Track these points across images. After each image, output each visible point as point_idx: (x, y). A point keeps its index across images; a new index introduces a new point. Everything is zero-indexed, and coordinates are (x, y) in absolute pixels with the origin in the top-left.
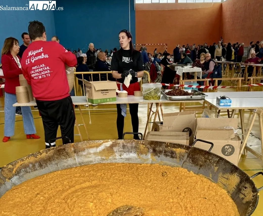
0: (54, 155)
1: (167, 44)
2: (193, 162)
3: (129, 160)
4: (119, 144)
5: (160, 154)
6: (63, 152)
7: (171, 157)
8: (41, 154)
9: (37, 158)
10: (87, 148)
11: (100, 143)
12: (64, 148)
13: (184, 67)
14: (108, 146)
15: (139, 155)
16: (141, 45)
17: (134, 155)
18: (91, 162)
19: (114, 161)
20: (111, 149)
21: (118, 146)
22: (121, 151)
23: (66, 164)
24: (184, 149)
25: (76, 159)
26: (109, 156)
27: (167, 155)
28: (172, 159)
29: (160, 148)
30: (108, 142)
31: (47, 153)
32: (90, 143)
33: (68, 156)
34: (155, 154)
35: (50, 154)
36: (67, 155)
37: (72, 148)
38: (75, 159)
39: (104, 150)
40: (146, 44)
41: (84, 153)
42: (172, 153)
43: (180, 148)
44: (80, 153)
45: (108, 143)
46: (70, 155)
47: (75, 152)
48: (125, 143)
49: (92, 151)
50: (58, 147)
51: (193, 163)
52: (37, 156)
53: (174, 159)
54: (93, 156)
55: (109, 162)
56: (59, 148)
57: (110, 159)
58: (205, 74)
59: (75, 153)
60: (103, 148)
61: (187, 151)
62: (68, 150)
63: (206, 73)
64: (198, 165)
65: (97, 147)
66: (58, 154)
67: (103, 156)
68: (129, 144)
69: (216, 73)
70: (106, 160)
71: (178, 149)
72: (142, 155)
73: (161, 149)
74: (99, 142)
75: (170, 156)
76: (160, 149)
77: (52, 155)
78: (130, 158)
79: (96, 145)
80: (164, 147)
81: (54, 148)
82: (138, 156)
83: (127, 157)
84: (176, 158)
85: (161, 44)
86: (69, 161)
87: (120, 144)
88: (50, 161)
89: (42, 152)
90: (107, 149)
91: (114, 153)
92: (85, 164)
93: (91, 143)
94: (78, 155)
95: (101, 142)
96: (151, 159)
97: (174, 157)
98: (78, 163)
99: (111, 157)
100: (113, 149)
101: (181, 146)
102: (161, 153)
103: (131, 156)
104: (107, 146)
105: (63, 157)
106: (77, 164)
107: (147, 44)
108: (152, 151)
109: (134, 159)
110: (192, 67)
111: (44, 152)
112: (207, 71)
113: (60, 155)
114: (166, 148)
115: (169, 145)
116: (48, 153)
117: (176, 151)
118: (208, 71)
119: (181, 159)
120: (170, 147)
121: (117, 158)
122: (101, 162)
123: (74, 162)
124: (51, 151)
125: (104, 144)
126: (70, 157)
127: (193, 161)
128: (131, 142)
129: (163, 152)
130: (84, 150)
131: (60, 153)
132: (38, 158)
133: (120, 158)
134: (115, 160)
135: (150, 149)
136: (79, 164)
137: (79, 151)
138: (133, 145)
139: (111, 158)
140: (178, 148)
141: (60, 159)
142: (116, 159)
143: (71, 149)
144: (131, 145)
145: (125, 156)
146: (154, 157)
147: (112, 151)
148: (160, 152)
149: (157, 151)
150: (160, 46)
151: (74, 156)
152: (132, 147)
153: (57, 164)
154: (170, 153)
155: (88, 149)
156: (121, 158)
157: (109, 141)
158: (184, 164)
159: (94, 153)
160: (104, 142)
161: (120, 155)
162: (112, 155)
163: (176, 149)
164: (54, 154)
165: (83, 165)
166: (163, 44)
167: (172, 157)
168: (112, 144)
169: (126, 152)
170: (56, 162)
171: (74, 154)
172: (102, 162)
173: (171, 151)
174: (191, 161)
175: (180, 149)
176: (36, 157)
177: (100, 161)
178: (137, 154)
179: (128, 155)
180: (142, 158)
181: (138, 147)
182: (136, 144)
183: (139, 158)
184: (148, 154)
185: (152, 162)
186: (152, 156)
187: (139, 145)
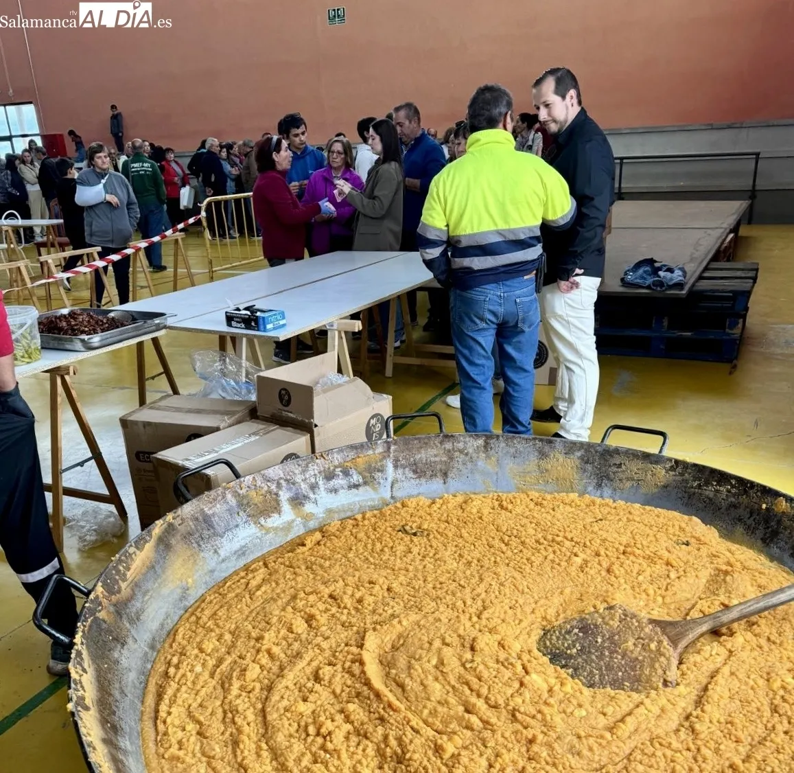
2: (417, 473)
3: (244, 554)
4: (191, 519)
5: (314, 494)
7: (348, 487)
14: (170, 541)
15: (259, 523)
17: (248, 531)
19: (211, 580)
21: (193, 527)
22: (210, 538)
23: (133, 676)
27: (335, 489)
28: (356, 491)
29: (306, 477)
33: (117, 640)
34: (300, 501)
38: (135, 641)
42: (347, 475)
43: (361, 454)
46: (119, 636)
48: (206, 509)
50: (83, 626)
51: (419, 477)
53: (361, 488)
55: (202, 590)
61: (385, 454)
64: (436, 475)
66: (100, 653)
68: (218, 506)
70: (193, 590)
71: (357, 460)
72: (268, 520)
73: (311, 479)
75: (346, 487)
76: (308, 478)
78: (244, 546)
80: (317, 469)
82: (261, 530)
83: (236, 545)
84: (365, 483)
86: (131, 659)
87: (195, 517)
92: (159, 639)
96: (300, 519)
97: (357, 483)
101: (363, 448)
102: (316, 490)
103: (244, 538)
104: (168, 543)
108: (288, 497)
109: (255, 541)
113: (104, 654)
115: (328, 457)
116: (86, 667)
117: (354, 465)
119: (382, 481)
120: (331, 462)
121: (213, 565)
124: (84, 652)
126: (123, 644)
127: (415, 472)
128: (220, 498)
129: (321, 483)
130: (130, 592)
131: (98, 645)
133: (220, 559)
135: (280, 493)
138: (231, 504)
140: (358, 457)
141: (115, 667)
142: (214, 571)
144: (225, 507)
145: (228, 546)
146: (303, 508)
148: (314, 488)
149: (301, 489)
152: (229, 510)
154: (341, 478)
156: (223, 561)
161: (216, 552)
163: (353, 461)
165: (158, 645)
167: (351, 486)
169: (224, 533)
170: (117, 686)
172: (188, 604)
173: (341, 471)
174: (411, 475)
175: (364, 457)
177: (181, 605)
178: (255, 523)
179: (236, 539)
180: (276, 529)
181: (245, 502)
182: (235, 497)
183: (266, 534)
184: (283, 509)
185: (304, 526)
186: (297, 510)
187: (247, 496)
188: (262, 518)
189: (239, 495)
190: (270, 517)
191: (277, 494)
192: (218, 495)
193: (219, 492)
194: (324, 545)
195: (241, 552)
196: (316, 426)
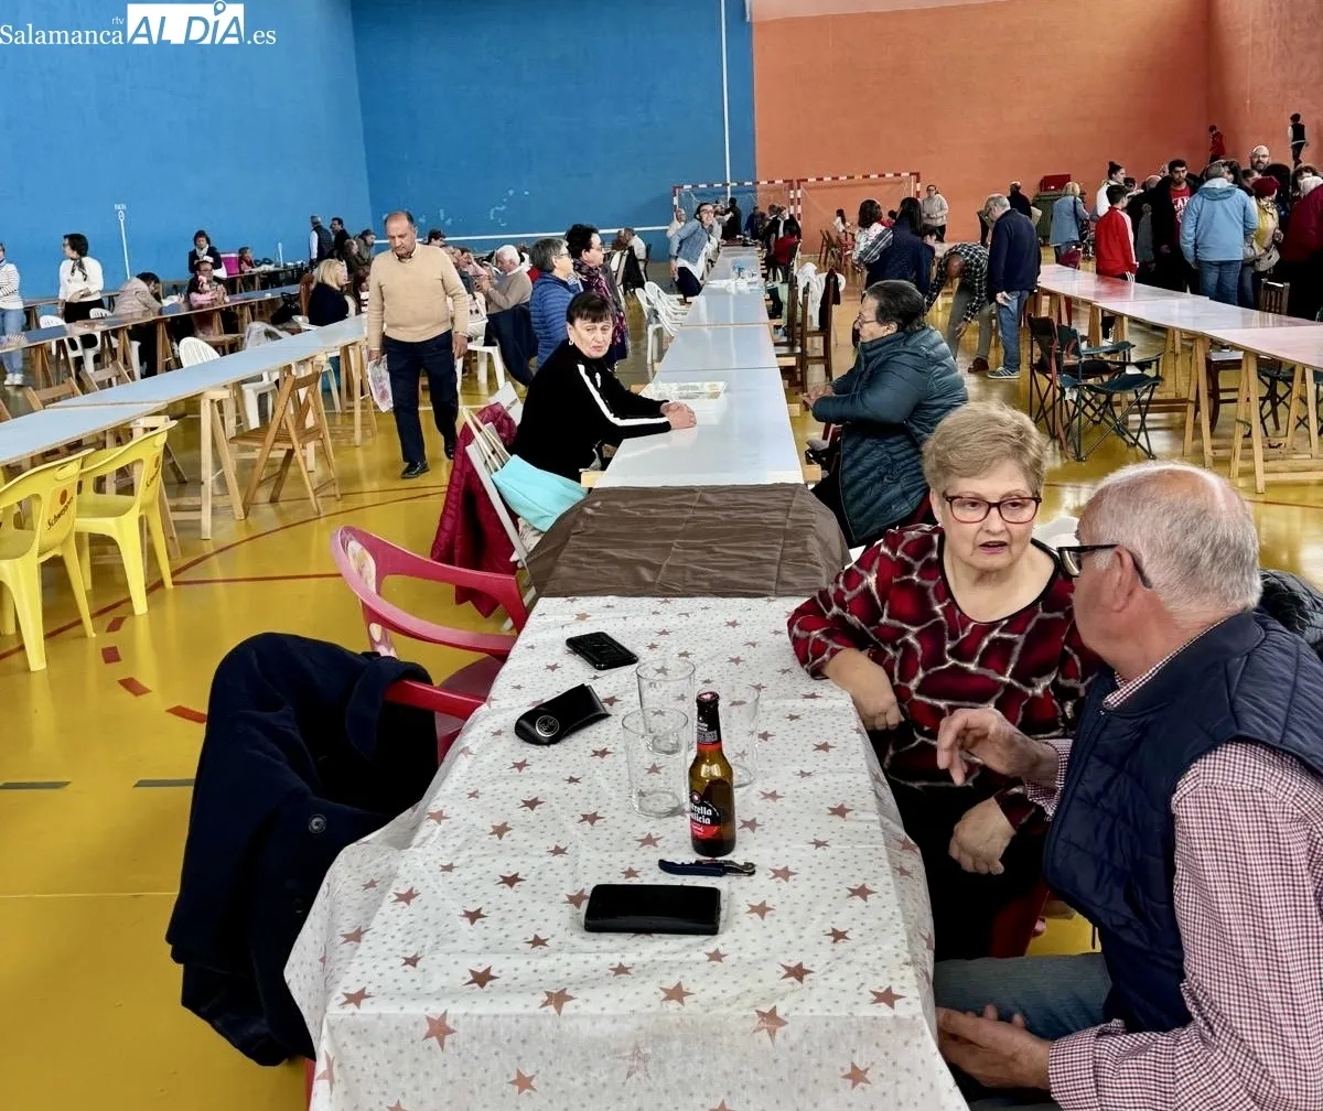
1: (917, 174)
16: (779, 182)
40: (806, 180)
85: (889, 176)
107: (812, 180)
150: (881, 184)
166: (898, 175)
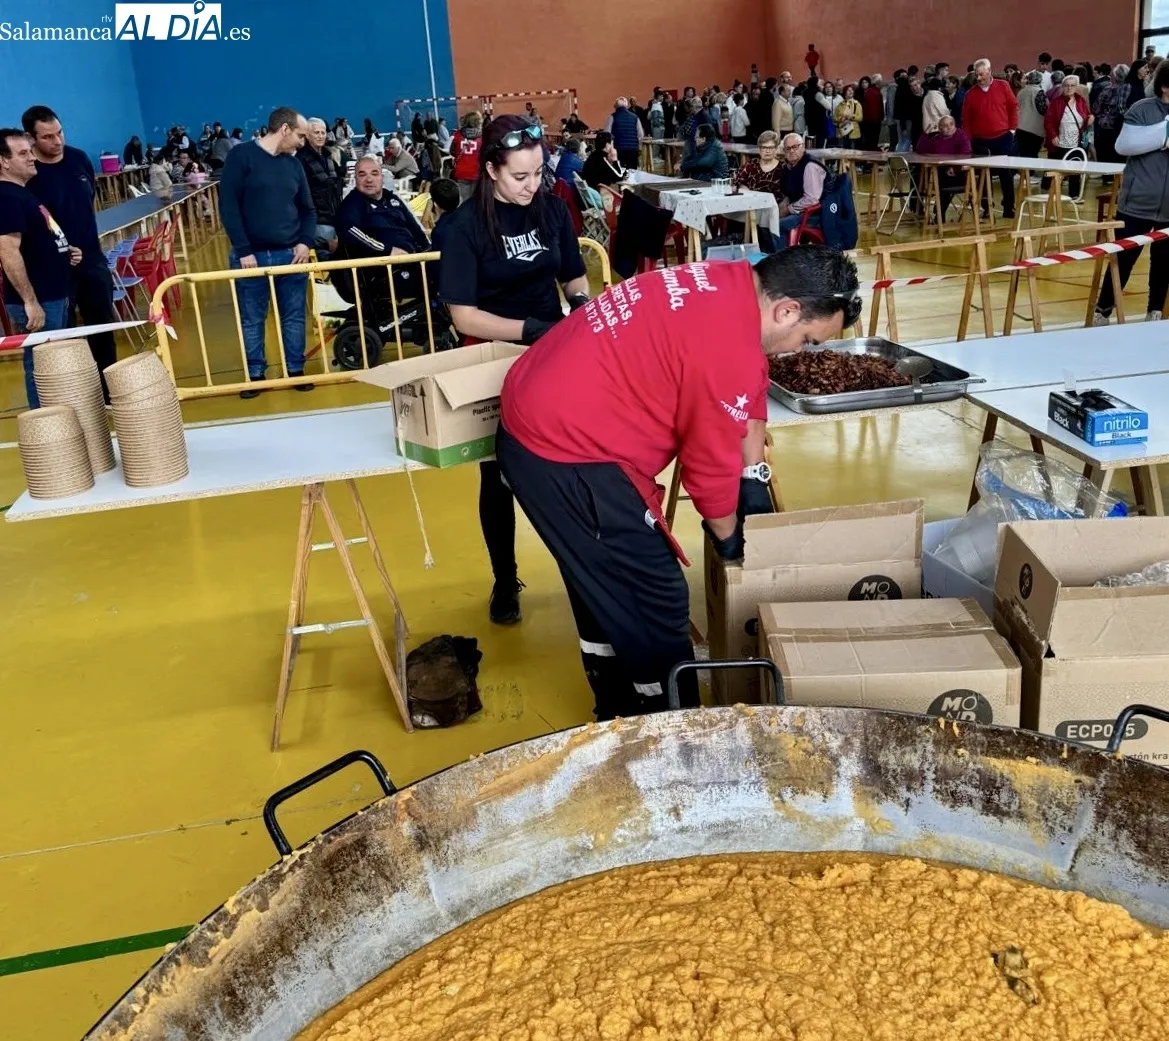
0: (305, 905)
1: (574, 91)
3: (726, 835)
4: (656, 740)
5: (909, 789)
6: (357, 861)
7: (984, 808)
8: (232, 923)
9: (210, 961)
10: (487, 798)
11: (554, 750)
12: (358, 834)
13: (700, 189)
14: (598, 762)
15: (780, 795)
16: (475, 97)
17: (752, 799)
18: (518, 880)
19: (643, 854)
20: (618, 776)
21: (653, 754)
22: (673, 785)
23: (379, 941)
24: (1064, 763)
25: (432, 886)
26: (613, 824)
27: (955, 799)
28: (998, 823)
29: (904, 753)
30: (595, 737)
31: (263, 907)
32: (501, 767)
33: (387, 878)
34: (877, 790)
35: (284, 906)
36: (381, 881)
37: (403, 821)
38: (426, 891)
39: (579, 792)
41: (471, 840)
42: (990, 785)
43: (1032, 755)
44: (454, 843)
45: (596, 742)
46: (398, 875)
47: (422, 842)
48: (690, 734)
49: (514, 810)
50: (325, 840)
52: (212, 951)
53: (1010, 825)
54: (522, 842)
55: (616, 860)
56: (331, 848)
57: (620, 840)
58: (790, 214)
59: (422, 849)
60: (576, 781)
61: (1087, 780)
62: (381, 845)
63: (791, 209)
65: (541, 778)
66: (331, 888)
67: (579, 833)
68: (714, 737)
69: (834, 208)
70: (601, 854)
71: (1021, 764)
72: (799, 797)
73: (913, 760)
74: (548, 746)
75: (979, 805)
76: (907, 757)
77: (297, 904)
78: (733, 823)
79: (531, 768)
80: (930, 747)
81: (302, 857)
82: (777, 808)
83: (717, 816)
84: (1021, 816)
85: (555, 92)
86: (396, 915)
87: (664, 741)
88: (286, 952)
89: (234, 912)
90: (596, 781)
91: (639, 803)
92: (486, 906)
93: (505, 764)
94: (441, 862)
95: (557, 744)
96: (862, 822)
97: (1005, 808)
98: (443, 913)
99: (622, 826)
100: (627, 775)
101: (1041, 746)
102: (916, 785)
103: (738, 809)
104: (590, 763)
105: (361, 899)
106: (437, 917)
108: (856, 773)
109: (758, 823)
110: (735, 193)
111: (249, 902)
112: (798, 204)
113: (337, 892)
114: (941, 758)
115: (962, 733)
116: (273, 901)
117: (1012, 777)
118: (801, 204)
119: (1059, 831)
120: (965, 746)
121: (659, 828)
122: (574, 870)
123: (424, 911)
124: (289, 879)
125: (575, 753)
126: (395, 889)
127: (1141, 846)
128: (724, 725)
129: (930, 775)
130: (469, 817)
131: (337, 876)
132: (216, 961)
133: (677, 825)
134: (648, 846)
135: (843, 760)
136: (452, 913)
137: (442, 834)
138: (740, 742)
139: (625, 838)
140: (1024, 758)
141: (345, 918)
142: (656, 839)
143: (399, 833)
144: (726, 744)
145: (702, 810)
146: (876, 805)
147: (623, 792)
148: (913, 778)
149: (887, 771)
150: (549, 98)
151: (422, 871)
152: (733, 755)
153: (327, 959)
154: (976, 787)
155: (494, 803)
156: (682, 830)
157: (602, 733)
158: (1081, 859)
159: (527, 824)
160: (572, 746)
161: (676, 811)
162: (626, 813)
163: (1012, 762)
164: (309, 892)
165: (472, 914)
166: (560, 91)
167: (990, 808)
168: (619, 745)
169: (707, 785)
170: (322, 946)
171: (419, 859)
172: (576, 873)
173: (978, 771)
174: (1128, 848)
175: (1037, 764)
176: (205, 960)
177: (562, 869)
178: (771, 792)
179: (722, 804)
180: (807, 819)
181: (768, 748)
182: (754, 733)
183: (784, 819)
184: (835, 790)
185: (866, 840)
186: (863, 804)
187: (777, 740)
188: (789, 790)
189: (762, 732)
190: (804, 793)
191: (835, 760)
192: (723, 719)
193: (727, 715)
194: (848, 896)
195: (725, 830)
196: (1050, 654)
